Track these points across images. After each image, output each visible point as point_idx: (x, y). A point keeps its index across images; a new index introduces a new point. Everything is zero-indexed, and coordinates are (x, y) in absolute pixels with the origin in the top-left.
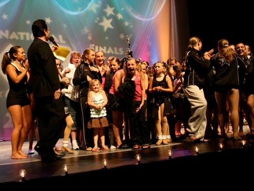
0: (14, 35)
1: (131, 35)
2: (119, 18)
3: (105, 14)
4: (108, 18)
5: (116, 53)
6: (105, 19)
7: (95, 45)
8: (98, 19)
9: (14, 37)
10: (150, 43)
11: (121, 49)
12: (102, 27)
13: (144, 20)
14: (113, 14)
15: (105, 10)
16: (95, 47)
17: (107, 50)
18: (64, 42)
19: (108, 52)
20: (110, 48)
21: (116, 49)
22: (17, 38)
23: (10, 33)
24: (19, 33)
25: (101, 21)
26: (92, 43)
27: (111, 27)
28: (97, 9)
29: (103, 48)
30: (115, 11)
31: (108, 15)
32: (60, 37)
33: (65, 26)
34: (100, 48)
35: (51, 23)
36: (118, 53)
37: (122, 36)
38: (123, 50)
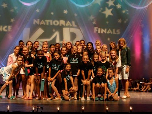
0: (43, 22)
1: (127, 20)
2: (118, 8)
3: (107, 5)
4: (109, 8)
5: (114, 33)
6: (107, 9)
7: (98, 28)
8: (101, 9)
9: (42, 24)
10: (143, 26)
11: (118, 31)
12: (104, 15)
13: (137, 8)
14: (113, 5)
15: (108, 3)
16: (98, 29)
17: (107, 31)
18: (76, 26)
19: (108, 32)
20: (110, 30)
21: (114, 30)
22: (45, 24)
23: (40, 21)
24: (46, 21)
25: (104, 10)
26: (96, 26)
27: (111, 14)
28: (101, 2)
29: (104, 29)
30: (116, 3)
31: (110, 6)
32: (73, 22)
33: (76, 15)
35: (67, 13)
36: (116, 33)
37: (120, 21)
38: (120, 31)
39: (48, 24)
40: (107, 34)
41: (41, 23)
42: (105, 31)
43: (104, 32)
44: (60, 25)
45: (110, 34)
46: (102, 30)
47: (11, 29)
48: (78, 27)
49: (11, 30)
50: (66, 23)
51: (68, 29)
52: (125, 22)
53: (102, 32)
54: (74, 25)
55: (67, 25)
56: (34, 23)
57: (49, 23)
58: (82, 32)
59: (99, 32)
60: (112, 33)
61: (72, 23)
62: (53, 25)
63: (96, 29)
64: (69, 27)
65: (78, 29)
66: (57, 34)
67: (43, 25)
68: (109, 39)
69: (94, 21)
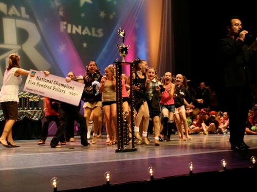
1: (114, 13)
5: (94, 35)
7: (68, 23)
10: (137, 26)
11: (100, 31)
16: (67, 26)
17: (82, 30)
18: (27, 16)
19: (84, 33)
20: (86, 28)
21: (93, 30)
26: (64, 20)
27: (89, 1)
29: (78, 27)
32: (23, 9)
34: (74, 26)
36: (96, 36)
37: (102, 14)
38: (103, 32)
40: (82, 34)
42: (79, 31)
43: (76, 32)
45: (87, 35)
46: (75, 28)
48: (32, 19)
50: (8, 8)
51: (13, 20)
52: (111, 17)
53: (74, 32)
54: (24, 14)
55: (11, 12)
59: (69, 31)
60: (90, 34)
61: (20, 11)
63: (65, 25)
64: (14, 17)
68: (85, 45)
69: (60, 10)
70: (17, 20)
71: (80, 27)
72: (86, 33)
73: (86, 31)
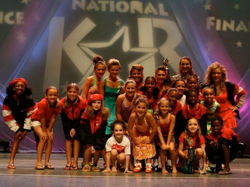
39: (104, 9)
40: (235, 31)
41: (90, 7)
42: (232, 27)
43: (228, 28)
44: (132, 11)
45: (242, 32)
46: (225, 24)
47: (22, 18)
48: (171, 17)
49: (22, 20)
50: (144, 6)
51: (149, 20)
53: (224, 29)
54: (162, 12)
55: (147, 10)
56: (74, 8)
57: (108, 6)
58: (181, 28)
59: (218, 28)
60: (246, 30)
61: (157, 8)
62: (116, 12)
63: (212, 21)
64: (151, 15)
65: (172, 20)
66: (124, 31)
67: (93, 11)
68: (239, 44)
69: (206, 3)
70: (154, 19)
71: (233, 22)
72: (241, 29)
73: (242, 27)
